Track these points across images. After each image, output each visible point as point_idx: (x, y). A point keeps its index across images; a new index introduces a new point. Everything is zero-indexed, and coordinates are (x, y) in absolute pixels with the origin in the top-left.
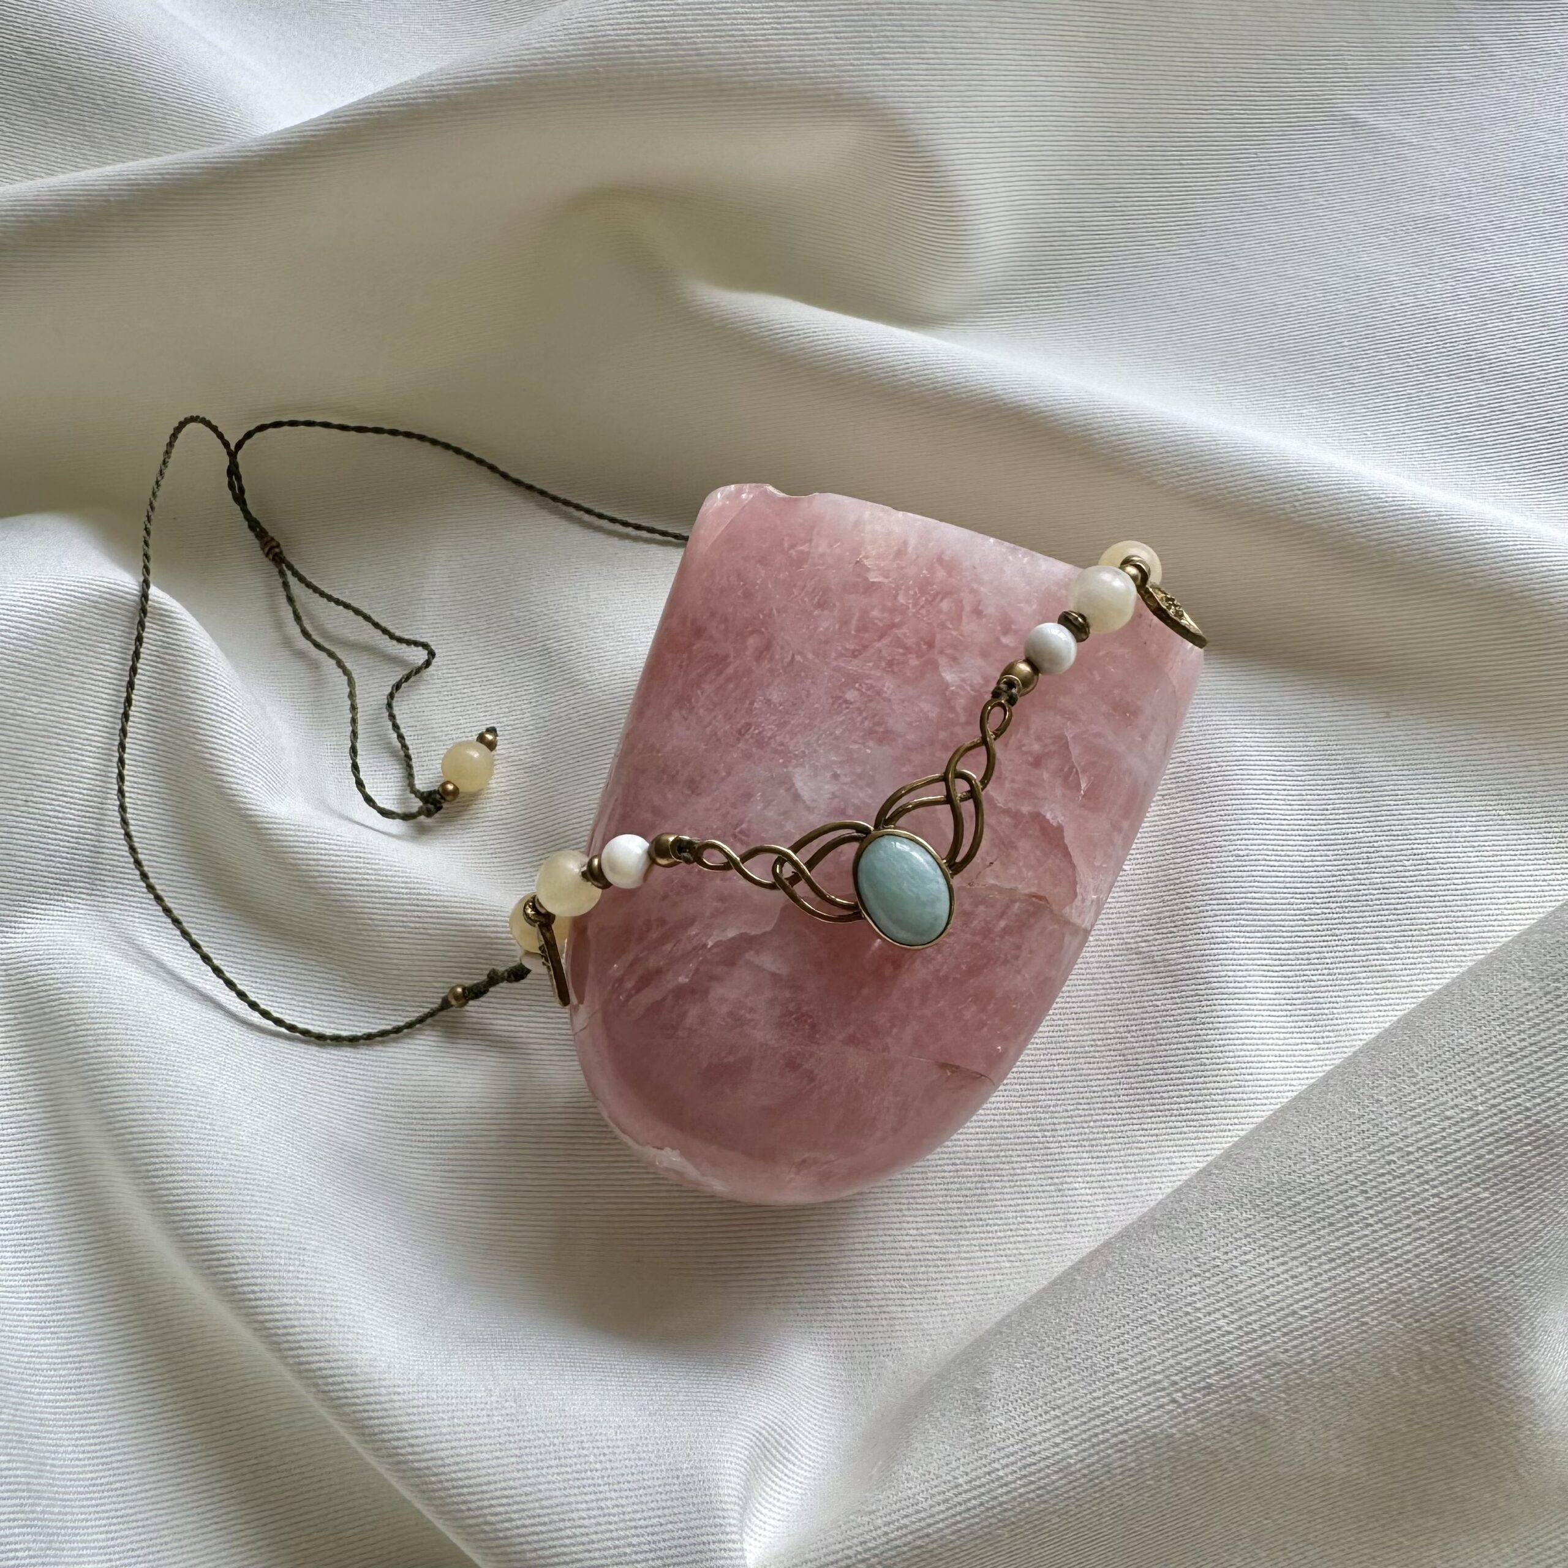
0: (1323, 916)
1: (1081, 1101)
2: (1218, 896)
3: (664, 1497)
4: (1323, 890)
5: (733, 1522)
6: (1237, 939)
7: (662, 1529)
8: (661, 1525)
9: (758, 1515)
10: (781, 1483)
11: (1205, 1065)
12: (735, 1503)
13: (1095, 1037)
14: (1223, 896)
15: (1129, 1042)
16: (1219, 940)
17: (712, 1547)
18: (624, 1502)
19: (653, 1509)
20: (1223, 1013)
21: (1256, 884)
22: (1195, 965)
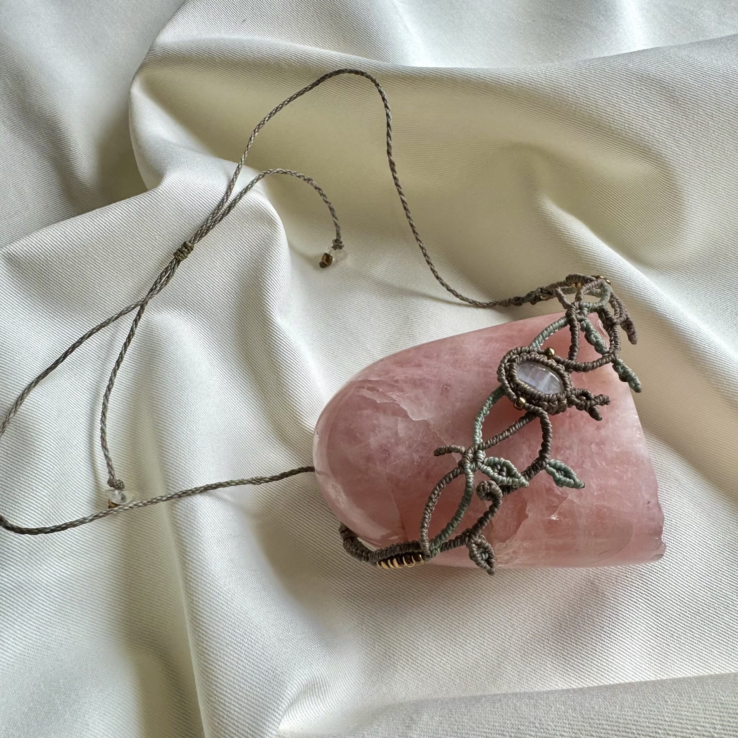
0: (690, 619)
1: (530, 632)
2: (644, 580)
3: (264, 676)
4: (696, 607)
5: (284, 706)
6: (642, 605)
7: (255, 688)
8: (256, 687)
9: (295, 711)
10: (312, 705)
11: (596, 651)
12: (289, 699)
13: (552, 608)
14: (647, 581)
15: (567, 620)
16: (633, 599)
17: (270, 710)
18: (247, 666)
19: (256, 678)
20: (617, 633)
21: (665, 585)
22: (616, 603)
